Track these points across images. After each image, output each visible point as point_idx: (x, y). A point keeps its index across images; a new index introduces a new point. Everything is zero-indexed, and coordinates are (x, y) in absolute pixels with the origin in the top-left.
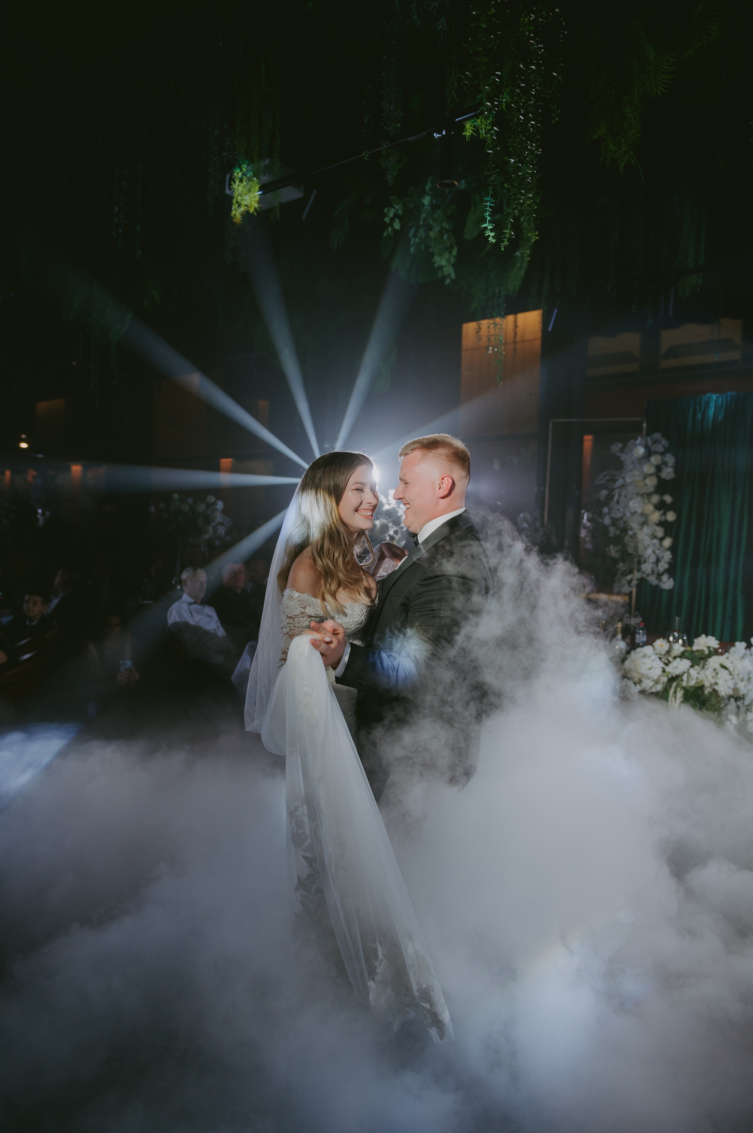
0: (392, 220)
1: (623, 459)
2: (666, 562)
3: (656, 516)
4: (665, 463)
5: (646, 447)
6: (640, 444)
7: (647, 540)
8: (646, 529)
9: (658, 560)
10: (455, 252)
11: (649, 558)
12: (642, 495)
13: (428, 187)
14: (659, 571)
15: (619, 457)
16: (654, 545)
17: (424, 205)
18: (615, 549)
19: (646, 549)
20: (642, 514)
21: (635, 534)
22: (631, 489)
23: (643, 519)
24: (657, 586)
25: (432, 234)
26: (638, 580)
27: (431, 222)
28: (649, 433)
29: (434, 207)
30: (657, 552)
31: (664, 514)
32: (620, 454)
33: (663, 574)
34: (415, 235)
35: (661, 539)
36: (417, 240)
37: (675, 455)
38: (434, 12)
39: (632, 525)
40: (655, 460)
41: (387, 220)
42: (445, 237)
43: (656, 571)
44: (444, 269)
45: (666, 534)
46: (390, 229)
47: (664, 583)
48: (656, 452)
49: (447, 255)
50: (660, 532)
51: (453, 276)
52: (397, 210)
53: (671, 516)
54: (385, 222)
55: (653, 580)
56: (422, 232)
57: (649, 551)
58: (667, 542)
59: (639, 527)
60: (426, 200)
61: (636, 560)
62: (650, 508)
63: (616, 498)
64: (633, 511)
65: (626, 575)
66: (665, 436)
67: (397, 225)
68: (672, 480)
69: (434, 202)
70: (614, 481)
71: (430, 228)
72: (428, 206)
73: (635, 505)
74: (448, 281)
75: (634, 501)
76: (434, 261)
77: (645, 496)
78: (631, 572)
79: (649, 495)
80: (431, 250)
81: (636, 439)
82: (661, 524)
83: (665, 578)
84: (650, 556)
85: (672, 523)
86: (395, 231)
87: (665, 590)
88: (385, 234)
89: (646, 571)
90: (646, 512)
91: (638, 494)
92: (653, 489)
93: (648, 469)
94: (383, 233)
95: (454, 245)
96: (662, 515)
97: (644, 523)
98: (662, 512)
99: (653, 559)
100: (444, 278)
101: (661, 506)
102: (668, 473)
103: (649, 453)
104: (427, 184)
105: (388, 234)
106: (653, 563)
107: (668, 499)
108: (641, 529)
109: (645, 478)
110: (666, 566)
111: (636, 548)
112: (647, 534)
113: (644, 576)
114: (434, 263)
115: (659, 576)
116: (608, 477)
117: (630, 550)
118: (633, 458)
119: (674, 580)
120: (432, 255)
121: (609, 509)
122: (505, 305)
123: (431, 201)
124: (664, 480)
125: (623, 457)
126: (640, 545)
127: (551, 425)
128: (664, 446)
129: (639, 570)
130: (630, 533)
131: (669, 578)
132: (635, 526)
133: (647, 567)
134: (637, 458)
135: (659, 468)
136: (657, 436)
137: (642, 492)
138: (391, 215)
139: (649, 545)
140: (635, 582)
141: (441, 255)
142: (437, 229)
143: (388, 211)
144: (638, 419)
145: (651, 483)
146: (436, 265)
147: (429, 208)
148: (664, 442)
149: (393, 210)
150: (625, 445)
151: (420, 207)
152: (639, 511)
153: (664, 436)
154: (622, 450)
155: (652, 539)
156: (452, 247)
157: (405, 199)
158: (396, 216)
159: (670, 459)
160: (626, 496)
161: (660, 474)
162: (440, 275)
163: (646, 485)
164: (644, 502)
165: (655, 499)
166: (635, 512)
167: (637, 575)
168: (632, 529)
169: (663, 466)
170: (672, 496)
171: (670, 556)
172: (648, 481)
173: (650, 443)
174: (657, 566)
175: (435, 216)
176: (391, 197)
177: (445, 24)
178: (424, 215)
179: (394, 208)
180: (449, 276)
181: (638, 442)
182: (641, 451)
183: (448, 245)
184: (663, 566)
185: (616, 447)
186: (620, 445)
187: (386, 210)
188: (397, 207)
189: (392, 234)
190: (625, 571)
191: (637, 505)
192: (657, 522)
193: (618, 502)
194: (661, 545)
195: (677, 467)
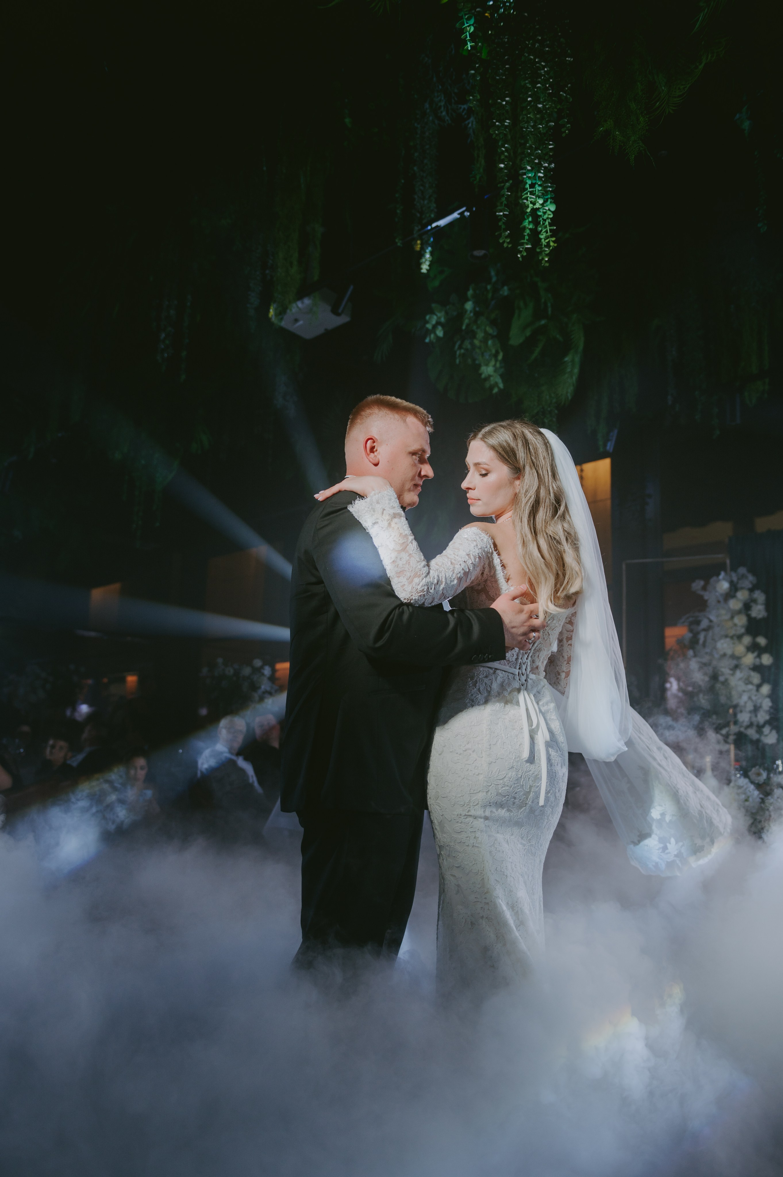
0: (434, 327)
1: (706, 598)
2: (767, 712)
3: (749, 659)
4: (755, 601)
5: (731, 583)
6: (724, 579)
7: (741, 686)
8: (738, 674)
9: (756, 709)
10: (500, 357)
11: (745, 706)
12: (732, 638)
13: (470, 293)
14: (758, 723)
15: (701, 597)
16: (750, 690)
17: (466, 311)
18: (706, 697)
19: (740, 696)
20: (733, 657)
21: (726, 680)
22: (717, 630)
23: (735, 662)
24: (758, 741)
25: (476, 342)
26: (735, 734)
27: (475, 327)
28: (734, 569)
29: (477, 314)
30: (754, 698)
31: (759, 656)
32: (702, 593)
33: (763, 726)
34: (460, 347)
35: (759, 686)
36: (462, 351)
37: (766, 592)
38: (463, 114)
39: (723, 670)
40: (742, 595)
41: (429, 326)
42: (490, 342)
43: (755, 723)
44: (492, 378)
45: (764, 681)
46: (432, 336)
47: (766, 736)
48: (742, 588)
49: (493, 363)
50: (756, 678)
51: (501, 386)
52: (439, 318)
53: (767, 660)
54: (427, 329)
55: (752, 733)
56: (467, 344)
57: (745, 698)
58: (766, 689)
59: (731, 672)
60: (469, 306)
61: (731, 711)
62: (740, 649)
63: (701, 641)
64: (721, 653)
65: (721, 729)
66: (752, 571)
67: (440, 333)
68: (763, 619)
69: (477, 309)
70: (698, 623)
71: (474, 335)
72: (471, 312)
73: (724, 646)
74: (496, 390)
75: (722, 641)
76: (480, 372)
77: (735, 638)
78: (727, 725)
79: (740, 637)
80: (477, 362)
81: (718, 575)
82: (757, 668)
83: (766, 730)
84: (746, 703)
85: (769, 667)
86: (438, 338)
87: (767, 744)
88: (427, 340)
89: (743, 722)
90: (737, 654)
91: (726, 636)
92: (743, 630)
93: (735, 604)
94: (425, 338)
95: (500, 351)
96: (756, 658)
97: (737, 667)
98: (756, 654)
99: (750, 707)
100: (491, 388)
101: (754, 648)
102: (759, 611)
103: (734, 588)
104: (468, 290)
105: (430, 340)
106: (750, 712)
107: (762, 641)
108: (733, 675)
109: (732, 618)
110: (767, 717)
111: (729, 697)
112: (740, 679)
113: (742, 729)
114: (481, 374)
115: (759, 728)
116: (691, 619)
117: (723, 699)
118: (717, 594)
119: (778, 732)
120: (479, 366)
121: (694, 652)
122: (556, 412)
123: (474, 308)
124: (755, 618)
125: (706, 596)
126: (734, 693)
127: (624, 567)
128: (751, 582)
129: (736, 723)
130: (722, 679)
131: (771, 731)
132: (727, 671)
133: (744, 717)
134: (721, 595)
135: (747, 607)
136: (742, 570)
137: (731, 634)
138: (434, 322)
139: (744, 691)
140: (732, 738)
141: (487, 365)
142: (480, 335)
143: (430, 318)
144: (720, 556)
145: (741, 621)
146: (483, 376)
147: (472, 315)
148: (751, 578)
149: (435, 317)
150: (707, 583)
151: (462, 313)
152: (729, 652)
153: (749, 571)
154: (704, 588)
155: (747, 684)
156: (497, 353)
157: (448, 307)
158: (438, 323)
159: (760, 596)
160: (713, 639)
161: (749, 612)
162: (487, 385)
163: (735, 625)
164: (734, 644)
165: (747, 640)
166: (724, 655)
167: (734, 729)
168: (723, 674)
169: (752, 604)
170: (766, 637)
171: (770, 704)
172: (736, 620)
173: (735, 579)
174: (756, 716)
175: (479, 322)
176: (433, 305)
177: (474, 123)
178: (466, 321)
179: (437, 315)
180: (496, 384)
181: (721, 577)
182: (724, 586)
183: (494, 351)
184: (762, 717)
185: (697, 585)
186: (702, 583)
187: (428, 317)
188: (439, 315)
189: (434, 341)
190: (720, 724)
191: (725, 645)
192: (751, 666)
193: (704, 645)
194: (758, 690)
195: (768, 605)
